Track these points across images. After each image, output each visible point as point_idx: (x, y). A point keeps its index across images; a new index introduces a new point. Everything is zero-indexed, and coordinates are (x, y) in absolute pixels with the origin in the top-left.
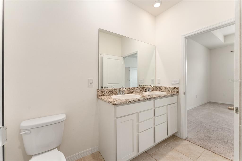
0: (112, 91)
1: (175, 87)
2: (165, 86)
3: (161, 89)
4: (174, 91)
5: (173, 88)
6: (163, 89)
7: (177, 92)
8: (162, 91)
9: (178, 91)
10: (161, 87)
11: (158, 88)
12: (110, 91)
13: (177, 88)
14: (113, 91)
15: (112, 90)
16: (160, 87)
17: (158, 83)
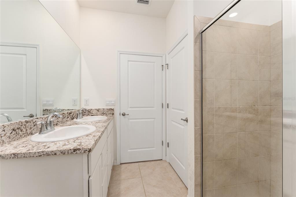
0: (20, 126)
1: (111, 109)
2: (98, 108)
3: (91, 112)
4: (109, 113)
5: (108, 110)
6: (94, 112)
7: (113, 114)
8: (93, 114)
9: (113, 112)
10: (91, 109)
11: (85, 112)
12: (14, 130)
13: (113, 110)
14: (22, 128)
15: (20, 124)
16: (89, 110)
17: (85, 105)
